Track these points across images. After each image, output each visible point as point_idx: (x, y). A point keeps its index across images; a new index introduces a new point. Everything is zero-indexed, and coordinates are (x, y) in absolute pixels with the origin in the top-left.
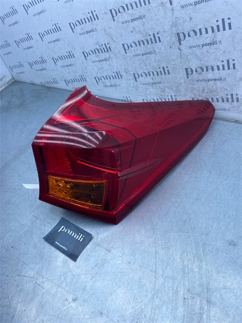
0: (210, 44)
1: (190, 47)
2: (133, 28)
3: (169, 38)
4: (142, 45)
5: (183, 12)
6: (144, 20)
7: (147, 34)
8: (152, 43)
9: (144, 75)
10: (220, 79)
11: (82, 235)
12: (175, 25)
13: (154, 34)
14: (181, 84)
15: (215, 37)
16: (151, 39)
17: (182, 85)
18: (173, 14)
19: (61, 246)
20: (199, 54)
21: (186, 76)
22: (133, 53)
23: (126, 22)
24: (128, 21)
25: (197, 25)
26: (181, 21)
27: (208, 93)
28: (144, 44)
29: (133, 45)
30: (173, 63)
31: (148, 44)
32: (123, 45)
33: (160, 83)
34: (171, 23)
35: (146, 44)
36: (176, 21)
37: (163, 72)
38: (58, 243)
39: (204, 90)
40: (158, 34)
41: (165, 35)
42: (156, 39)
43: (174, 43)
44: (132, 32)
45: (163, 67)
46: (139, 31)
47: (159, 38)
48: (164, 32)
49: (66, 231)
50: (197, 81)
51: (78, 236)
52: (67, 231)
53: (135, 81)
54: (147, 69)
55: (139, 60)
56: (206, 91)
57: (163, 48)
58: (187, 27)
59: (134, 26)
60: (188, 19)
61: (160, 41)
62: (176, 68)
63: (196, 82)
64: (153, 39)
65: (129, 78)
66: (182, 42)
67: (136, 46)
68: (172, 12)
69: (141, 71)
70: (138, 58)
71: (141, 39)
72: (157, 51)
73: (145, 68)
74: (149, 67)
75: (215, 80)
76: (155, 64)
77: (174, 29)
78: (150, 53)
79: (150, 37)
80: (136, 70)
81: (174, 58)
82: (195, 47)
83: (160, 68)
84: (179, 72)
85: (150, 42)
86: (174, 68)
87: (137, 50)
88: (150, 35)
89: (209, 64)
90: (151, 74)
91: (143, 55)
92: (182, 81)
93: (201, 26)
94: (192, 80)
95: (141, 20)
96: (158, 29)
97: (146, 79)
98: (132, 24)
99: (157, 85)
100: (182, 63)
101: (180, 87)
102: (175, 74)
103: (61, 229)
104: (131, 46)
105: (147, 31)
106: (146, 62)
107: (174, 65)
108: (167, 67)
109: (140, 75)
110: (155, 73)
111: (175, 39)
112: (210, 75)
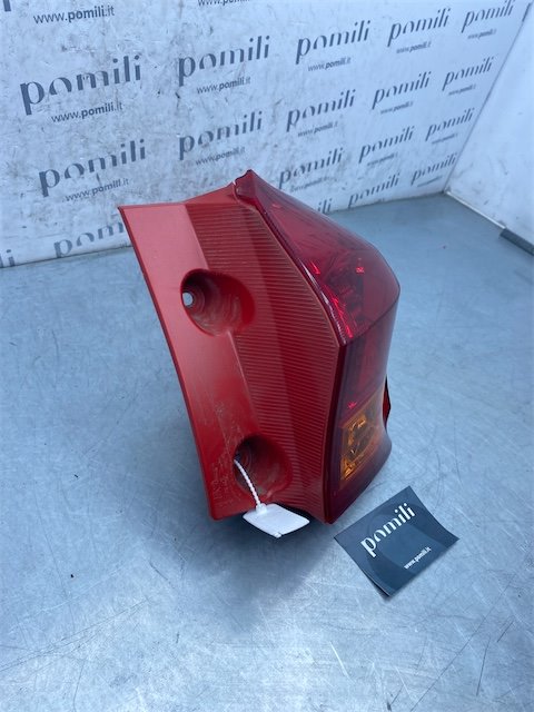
0: (234, 84)
1: (199, 91)
2: (72, 38)
3: (160, 69)
4: (87, 85)
5: (199, 13)
6: (107, 19)
7: (108, 57)
8: (117, 81)
9: (74, 172)
10: (236, 151)
11: (400, 507)
12: (178, 40)
13: (126, 58)
14: (164, 175)
15: (243, 70)
16: (116, 71)
17: (167, 178)
18: (180, 14)
19: (417, 559)
20: (211, 104)
21: (178, 156)
22: (55, 111)
23: (50, 18)
24: (59, 17)
25: (219, 44)
26: (193, 33)
27: (211, 184)
28: (93, 85)
29: (59, 86)
30: (157, 129)
31: (106, 83)
32: (24, 88)
33: (116, 184)
34: (171, 35)
35: (99, 83)
36: (183, 31)
37: (128, 155)
38: (410, 564)
39: (206, 179)
40: (137, 58)
41: (153, 62)
42: (129, 70)
43: (168, 82)
44: (64, 49)
45: (133, 144)
46: (88, 47)
47: (137, 68)
48: (153, 54)
49: (378, 540)
50: (198, 163)
51: (400, 516)
52: (379, 535)
53: (40, 197)
54: (88, 154)
55: (70, 130)
56: (209, 181)
57: (141, 93)
58: (200, 47)
59: (76, 33)
60: (206, 31)
61: (138, 77)
62: (161, 141)
63: (195, 166)
64: (122, 72)
65: (23, 189)
66: (185, 79)
67: (70, 90)
68: (178, 9)
69: (68, 163)
70: (64, 125)
71: (89, 69)
72: (126, 101)
73: (81, 151)
74: (94, 146)
75: (228, 154)
76: (114, 138)
77: (176, 49)
78: (107, 108)
79: (116, 66)
80: (52, 161)
81: (161, 116)
82: (207, 90)
83: (123, 146)
84: (166, 149)
85: (112, 79)
86: (157, 142)
87: (69, 101)
88: (115, 61)
89: (223, 125)
90: (97, 165)
91: (84, 114)
92: (169, 169)
93: (225, 48)
94: (189, 163)
95: (99, 19)
96: (140, 45)
97: (80, 183)
98: (68, 27)
99: (107, 192)
100: (178, 127)
101: (161, 185)
102: (156, 155)
103: (370, 550)
104: (53, 91)
105: (109, 49)
106: (88, 134)
107: (158, 133)
108: (142, 141)
109: (61, 173)
110: (109, 161)
111: (173, 72)
112: (222, 146)
